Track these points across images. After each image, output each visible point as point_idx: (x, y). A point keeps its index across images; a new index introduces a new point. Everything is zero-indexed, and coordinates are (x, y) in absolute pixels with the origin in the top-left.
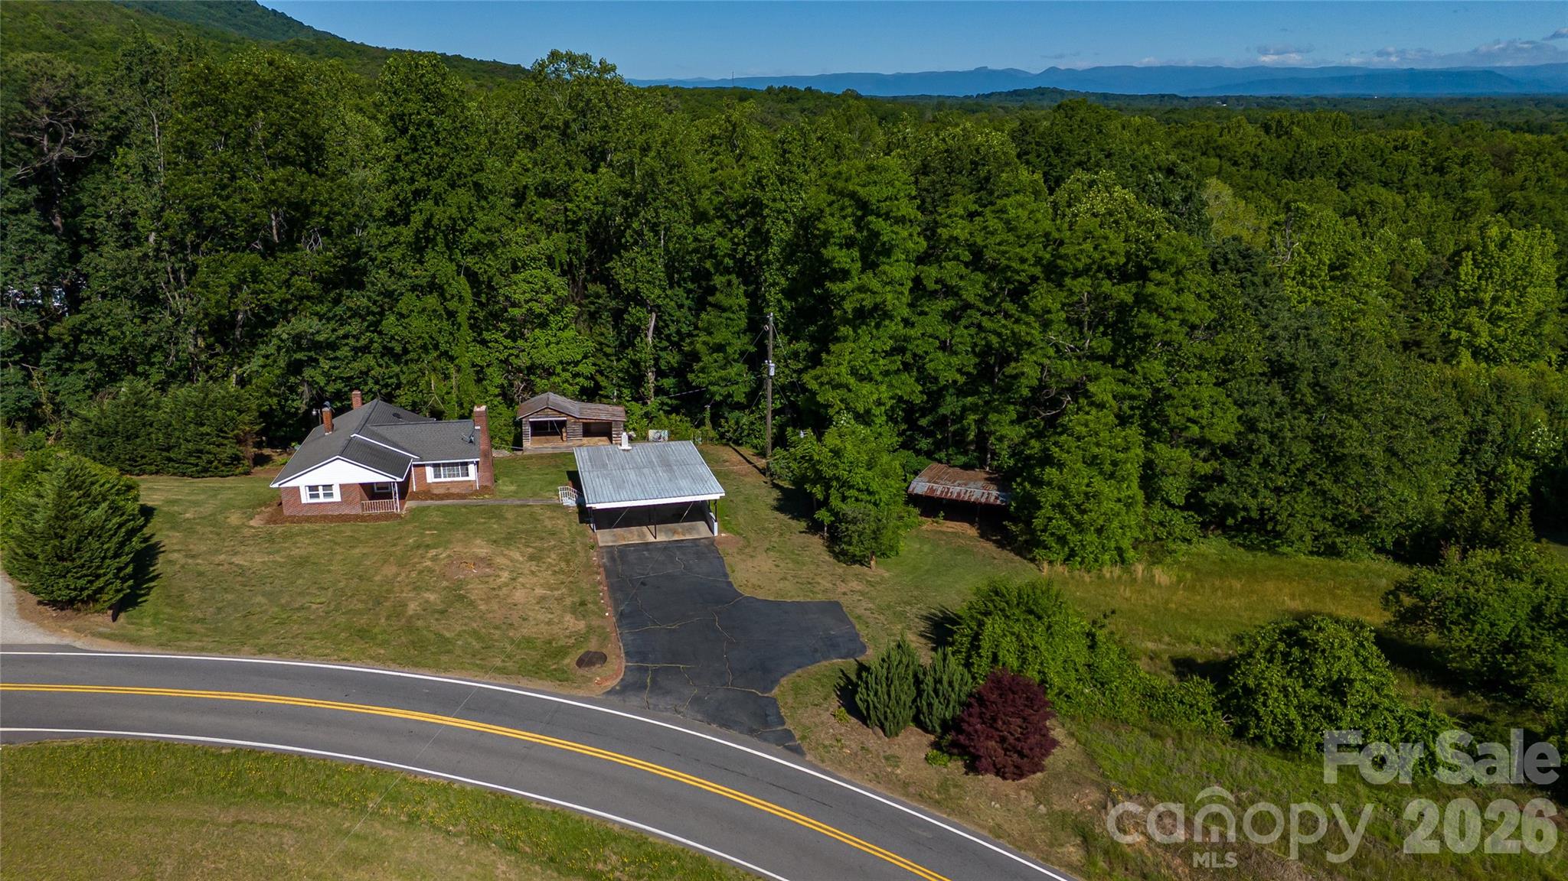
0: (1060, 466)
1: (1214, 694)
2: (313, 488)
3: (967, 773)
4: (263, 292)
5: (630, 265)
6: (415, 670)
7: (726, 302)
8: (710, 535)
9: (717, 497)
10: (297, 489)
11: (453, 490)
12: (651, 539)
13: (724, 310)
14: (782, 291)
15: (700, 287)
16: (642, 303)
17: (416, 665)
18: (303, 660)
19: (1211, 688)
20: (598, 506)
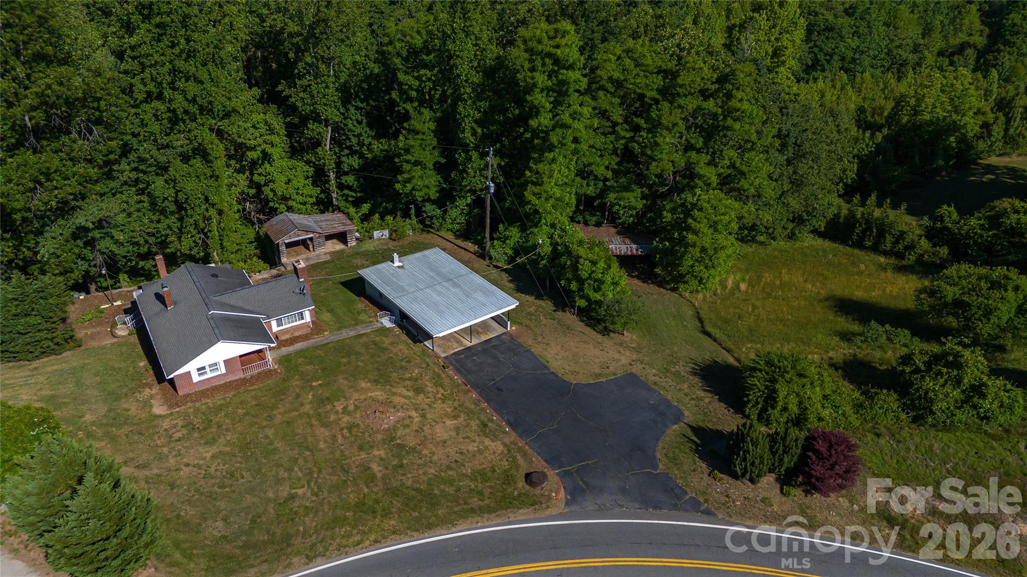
0: (696, 233)
1: (898, 400)
2: (201, 369)
3: (806, 496)
4: (56, 188)
5: (305, 91)
6: (431, 532)
7: (419, 127)
8: (505, 330)
9: (514, 306)
10: (189, 373)
11: (296, 334)
12: (469, 344)
13: (417, 133)
14: (476, 121)
15: (368, 105)
16: (317, 118)
17: (430, 527)
18: (347, 555)
19: (895, 396)
20: (441, 335)
